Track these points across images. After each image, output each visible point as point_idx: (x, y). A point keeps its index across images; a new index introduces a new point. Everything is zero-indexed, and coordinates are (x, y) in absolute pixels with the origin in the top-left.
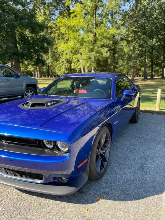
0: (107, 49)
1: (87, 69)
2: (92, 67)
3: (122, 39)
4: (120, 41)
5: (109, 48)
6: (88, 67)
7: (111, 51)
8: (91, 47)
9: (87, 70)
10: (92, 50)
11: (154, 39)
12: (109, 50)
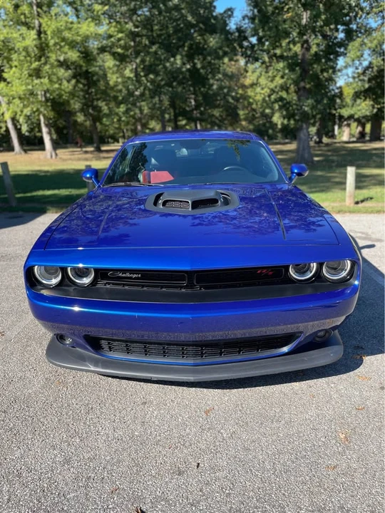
0: (70, 71)
1: (26, 122)
2: (42, 118)
3: (102, 50)
4: (98, 54)
5: (74, 71)
6: (28, 116)
7: (78, 78)
8: (35, 65)
9: (26, 125)
10: (37, 73)
11: (178, 57)
12: (74, 76)
